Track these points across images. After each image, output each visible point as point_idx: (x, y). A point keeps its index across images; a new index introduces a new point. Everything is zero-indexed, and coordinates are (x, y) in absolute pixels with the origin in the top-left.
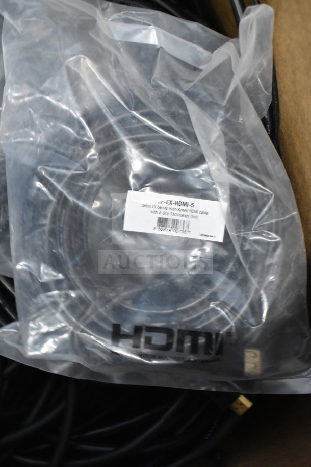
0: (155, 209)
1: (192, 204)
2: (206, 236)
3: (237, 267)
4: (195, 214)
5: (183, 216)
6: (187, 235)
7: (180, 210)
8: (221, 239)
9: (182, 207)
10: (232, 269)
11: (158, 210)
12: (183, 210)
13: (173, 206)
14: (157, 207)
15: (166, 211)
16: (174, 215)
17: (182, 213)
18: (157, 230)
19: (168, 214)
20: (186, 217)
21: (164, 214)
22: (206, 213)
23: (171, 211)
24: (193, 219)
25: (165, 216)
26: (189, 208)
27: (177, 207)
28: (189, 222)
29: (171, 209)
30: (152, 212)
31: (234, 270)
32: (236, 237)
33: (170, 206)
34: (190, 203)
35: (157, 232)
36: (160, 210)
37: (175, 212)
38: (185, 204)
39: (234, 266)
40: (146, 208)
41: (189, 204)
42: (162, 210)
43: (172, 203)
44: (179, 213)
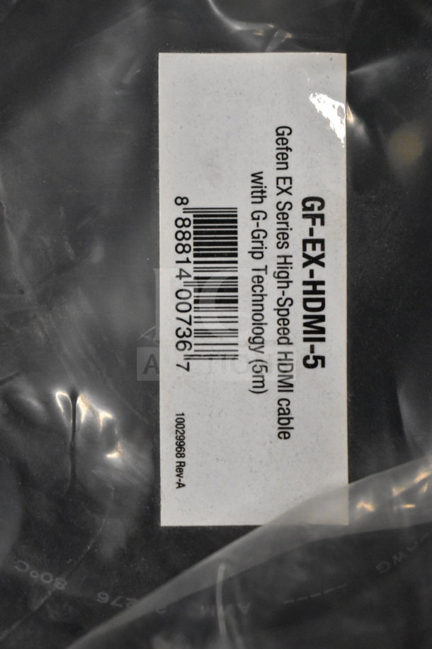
0: (271, 190)
1: (320, 360)
2: (180, 446)
3: (53, 615)
4: (272, 378)
5: (258, 324)
6: (168, 355)
7: (283, 308)
8: (172, 515)
9: (297, 315)
10: (42, 589)
11: (269, 205)
12: (284, 320)
13: (299, 274)
14: (284, 198)
15: (271, 241)
16: (258, 281)
17: (271, 317)
18: (179, 212)
19: (257, 253)
20: (256, 341)
21: (258, 237)
22: (285, 432)
23: (273, 268)
24: (249, 377)
25: (244, 243)
26: (300, 349)
27: (296, 291)
28: (235, 357)
29: (285, 263)
30: (257, 177)
31: (36, 604)
32: (205, 585)
33: (298, 260)
34: (320, 349)
35: (168, 214)
36: (273, 212)
37: (271, 286)
38: (315, 328)
39: (58, 598)
40: (272, 148)
41: (317, 345)
42: (271, 225)
43: (314, 266)
44: (270, 304)
